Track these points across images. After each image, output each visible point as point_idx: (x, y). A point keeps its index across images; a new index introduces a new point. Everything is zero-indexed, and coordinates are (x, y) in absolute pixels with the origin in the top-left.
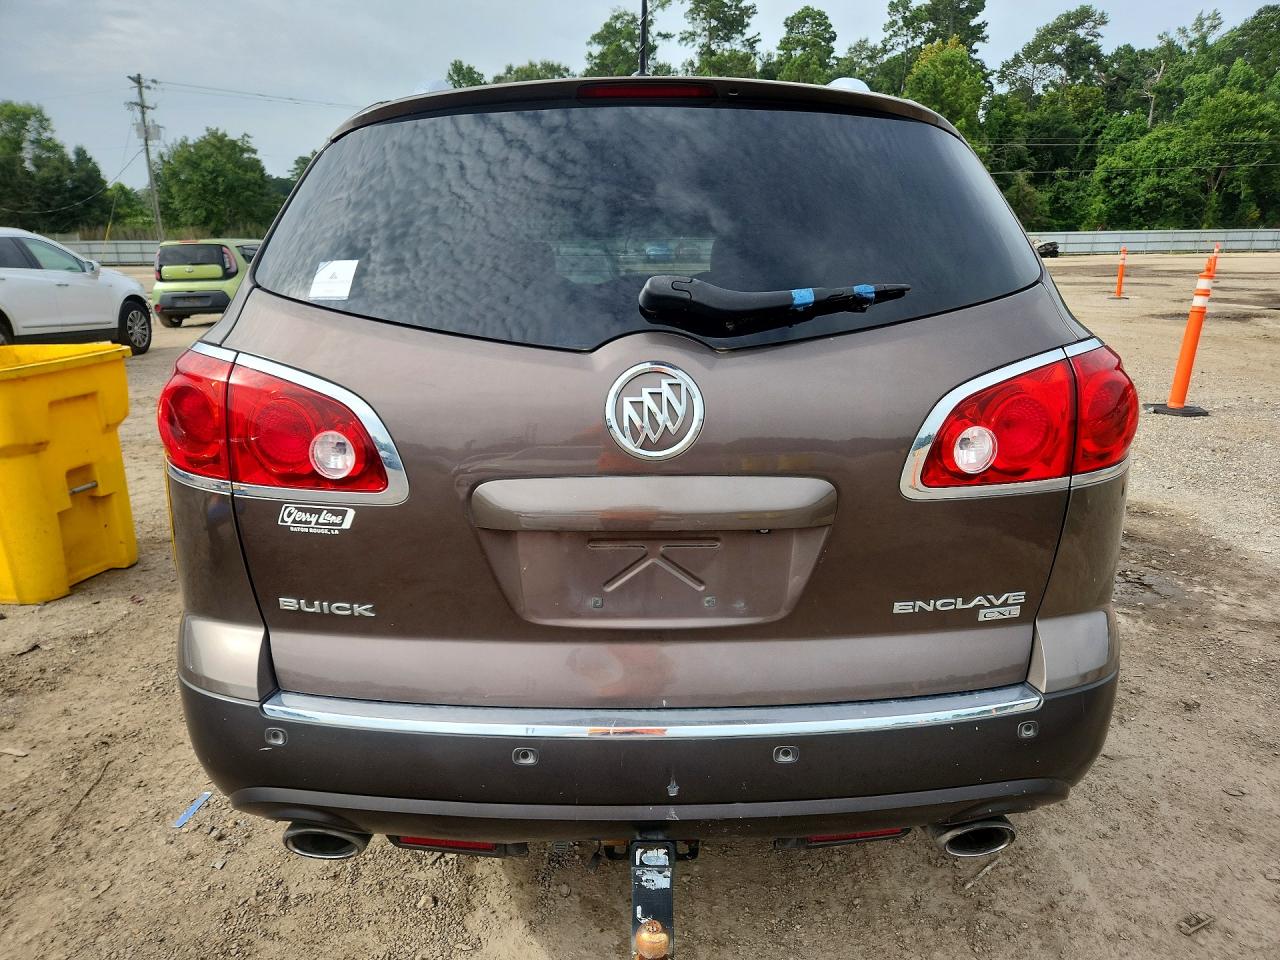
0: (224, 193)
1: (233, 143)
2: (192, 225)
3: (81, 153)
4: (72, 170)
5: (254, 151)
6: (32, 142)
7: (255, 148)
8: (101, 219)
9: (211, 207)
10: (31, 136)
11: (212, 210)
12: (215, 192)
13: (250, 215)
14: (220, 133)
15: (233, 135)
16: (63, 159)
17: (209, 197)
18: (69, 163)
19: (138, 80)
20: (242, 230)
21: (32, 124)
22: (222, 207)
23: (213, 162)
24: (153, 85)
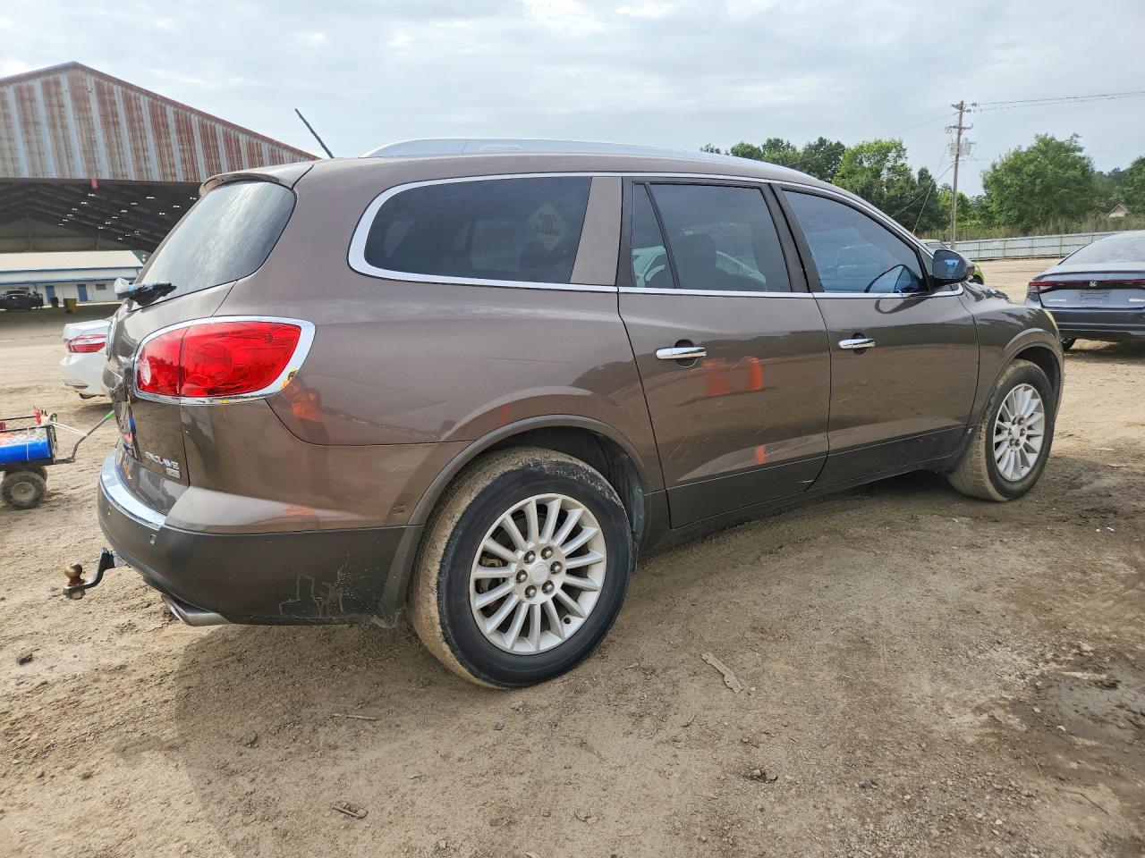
0: (1039, 193)
1: (1060, 146)
2: (1004, 225)
3: (924, 174)
4: (913, 188)
5: (1080, 150)
6: (889, 169)
7: (1081, 146)
8: (927, 225)
9: (1024, 207)
10: (889, 165)
11: (1026, 210)
12: (1032, 193)
13: (1064, 212)
14: (1048, 137)
15: (1062, 137)
16: (909, 180)
17: (1025, 198)
18: (913, 182)
19: (961, 107)
20: (1051, 226)
21: (892, 155)
22: (1037, 206)
23: (1036, 166)
24: (972, 108)
